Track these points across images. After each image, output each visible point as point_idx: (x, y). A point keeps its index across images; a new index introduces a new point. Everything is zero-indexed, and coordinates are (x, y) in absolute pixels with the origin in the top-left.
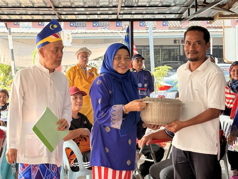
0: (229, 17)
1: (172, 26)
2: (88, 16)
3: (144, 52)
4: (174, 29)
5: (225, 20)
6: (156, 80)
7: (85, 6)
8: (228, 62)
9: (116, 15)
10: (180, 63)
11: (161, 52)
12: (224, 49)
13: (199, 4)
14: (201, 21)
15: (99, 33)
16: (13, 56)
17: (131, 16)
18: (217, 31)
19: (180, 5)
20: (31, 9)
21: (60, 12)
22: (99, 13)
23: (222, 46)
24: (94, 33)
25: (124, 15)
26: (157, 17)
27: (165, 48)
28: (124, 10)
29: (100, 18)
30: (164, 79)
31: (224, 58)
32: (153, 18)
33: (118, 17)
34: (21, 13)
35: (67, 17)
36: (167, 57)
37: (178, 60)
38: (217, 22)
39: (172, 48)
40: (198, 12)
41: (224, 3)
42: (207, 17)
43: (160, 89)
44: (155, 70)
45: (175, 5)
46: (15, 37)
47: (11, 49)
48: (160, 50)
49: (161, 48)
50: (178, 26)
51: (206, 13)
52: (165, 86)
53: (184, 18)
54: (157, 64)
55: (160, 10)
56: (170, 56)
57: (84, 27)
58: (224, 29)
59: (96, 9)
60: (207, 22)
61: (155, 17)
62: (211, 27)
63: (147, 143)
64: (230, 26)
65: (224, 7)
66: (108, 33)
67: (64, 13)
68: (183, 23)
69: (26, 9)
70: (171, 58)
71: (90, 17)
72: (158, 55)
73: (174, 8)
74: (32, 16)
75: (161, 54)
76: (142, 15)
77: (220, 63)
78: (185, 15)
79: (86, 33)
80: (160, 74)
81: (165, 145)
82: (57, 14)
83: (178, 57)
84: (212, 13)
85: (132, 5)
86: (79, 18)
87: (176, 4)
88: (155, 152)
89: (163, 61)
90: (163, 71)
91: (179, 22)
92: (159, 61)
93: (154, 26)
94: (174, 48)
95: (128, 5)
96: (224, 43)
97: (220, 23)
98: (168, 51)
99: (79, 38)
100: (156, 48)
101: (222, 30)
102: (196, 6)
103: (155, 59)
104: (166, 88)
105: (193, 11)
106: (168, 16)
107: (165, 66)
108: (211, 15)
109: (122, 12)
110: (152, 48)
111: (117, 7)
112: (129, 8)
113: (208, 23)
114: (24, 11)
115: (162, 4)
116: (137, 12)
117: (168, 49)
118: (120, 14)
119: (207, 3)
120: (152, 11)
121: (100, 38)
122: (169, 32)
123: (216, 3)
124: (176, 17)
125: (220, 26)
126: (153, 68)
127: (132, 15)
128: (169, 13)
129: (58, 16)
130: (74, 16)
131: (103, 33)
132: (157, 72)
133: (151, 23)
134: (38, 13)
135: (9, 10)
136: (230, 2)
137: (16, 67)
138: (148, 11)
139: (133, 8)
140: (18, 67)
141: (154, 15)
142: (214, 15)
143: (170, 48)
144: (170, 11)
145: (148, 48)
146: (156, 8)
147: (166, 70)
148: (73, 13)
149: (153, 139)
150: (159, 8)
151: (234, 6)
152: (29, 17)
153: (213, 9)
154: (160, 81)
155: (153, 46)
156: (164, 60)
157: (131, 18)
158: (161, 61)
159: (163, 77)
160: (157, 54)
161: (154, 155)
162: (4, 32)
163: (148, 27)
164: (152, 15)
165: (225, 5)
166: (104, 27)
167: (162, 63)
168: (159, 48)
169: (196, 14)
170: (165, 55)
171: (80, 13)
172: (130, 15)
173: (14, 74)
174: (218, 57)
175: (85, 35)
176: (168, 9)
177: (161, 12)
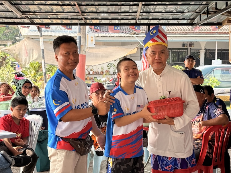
2: (110, 20)
4: (183, 34)
7: (108, 12)
9: (135, 20)
11: (171, 54)
12: (230, 51)
13: (211, 10)
14: (210, 26)
16: (43, 55)
17: (148, 21)
18: (222, 36)
19: (193, 11)
20: (61, 14)
21: (86, 17)
22: (120, 18)
25: (142, 20)
26: (171, 22)
27: (175, 51)
28: (142, 15)
29: (121, 22)
31: (230, 59)
32: (168, 23)
33: (136, 22)
34: (52, 17)
35: (92, 21)
36: (176, 59)
39: (181, 51)
40: (209, 18)
42: (216, 22)
45: (188, 12)
46: (45, 40)
47: (42, 49)
49: (171, 51)
50: (186, 31)
51: (215, 19)
53: (195, 23)
55: (174, 15)
56: (178, 58)
59: (118, 14)
60: (216, 27)
66: (125, 37)
67: (89, 17)
68: (195, 27)
69: (57, 14)
70: (180, 59)
71: (111, 22)
73: (187, 14)
74: (62, 20)
75: (171, 56)
76: (157, 20)
78: (197, 20)
82: (83, 19)
84: (221, 19)
85: (150, 11)
86: (102, 22)
87: (189, 10)
89: (172, 62)
95: (146, 11)
101: (229, 35)
102: (208, 13)
105: (204, 17)
106: (181, 22)
107: (177, 66)
108: (219, 21)
109: (140, 17)
111: (137, 13)
112: (147, 14)
114: (55, 15)
115: (177, 10)
116: (154, 17)
117: (177, 52)
118: (139, 19)
119: (218, 10)
120: (167, 17)
121: (118, 41)
122: (179, 36)
124: (188, 23)
128: (182, 18)
130: (98, 20)
133: (164, 27)
134: (67, 18)
135: (42, 15)
138: (164, 17)
139: (150, 14)
141: (169, 20)
142: (222, 21)
143: (179, 51)
146: (171, 14)
148: (98, 18)
150: (174, 13)
152: (59, 21)
153: (222, 15)
156: (174, 61)
157: (148, 23)
164: (167, 20)
167: (172, 64)
169: (207, 19)
170: (174, 57)
171: (104, 18)
173: (44, 71)
174: (222, 59)
175: (105, 38)
176: (181, 15)
177: (175, 18)
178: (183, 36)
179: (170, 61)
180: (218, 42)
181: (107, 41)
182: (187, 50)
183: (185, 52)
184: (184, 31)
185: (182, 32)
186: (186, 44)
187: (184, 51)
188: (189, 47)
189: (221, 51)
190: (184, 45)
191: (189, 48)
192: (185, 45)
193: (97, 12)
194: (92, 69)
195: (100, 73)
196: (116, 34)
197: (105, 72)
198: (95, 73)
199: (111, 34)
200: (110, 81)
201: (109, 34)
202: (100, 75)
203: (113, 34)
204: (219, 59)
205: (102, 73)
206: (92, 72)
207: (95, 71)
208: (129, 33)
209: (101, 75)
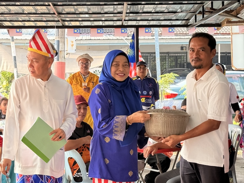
0: (237, 23)
1: (179, 32)
2: (92, 22)
3: (150, 59)
4: (181, 35)
5: (233, 27)
6: (162, 88)
7: (89, 13)
8: (237, 70)
9: (121, 22)
10: (187, 70)
11: (168, 59)
12: (232, 56)
13: (207, 10)
14: (208, 28)
15: (104, 39)
16: (15, 64)
17: (136, 23)
18: (225, 38)
19: (187, 11)
20: (34, 15)
21: (64, 19)
22: (103, 19)
23: (230, 53)
24: (99, 39)
25: (129, 21)
26: (163, 23)
27: (172, 55)
28: (129, 16)
29: (105, 24)
30: (171, 87)
31: (233, 65)
32: (159, 24)
33: (123, 24)
34: (24, 19)
35: (71, 23)
36: (174, 64)
37: (185, 67)
38: (225, 29)
39: (179, 55)
40: (205, 18)
41: (231, 10)
42: (214, 23)
43: (166, 97)
44: (161, 77)
45: (181, 12)
46: (18, 44)
47: (14, 57)
48: (167, 57)
49: (167, 55)
50: (185, 32)
51: (213, 19)
52: (172, 94)
53: (190, 25)
54: (164, 71)
55: (166, 16)
56: (176, 63)
57: (88, 33)
58: (232, 36)
59: (100, 15)
60: (215, 28)
61: (161, 24)
62: (219, 34)
63: (153, 152)
64: (238, 32)
65: (232, 13)
66: (113, 39)
67: (68, 19)
68: (190, 29)
69: (29, 15)
70: (178, 65)
71: (94, 24)
72: (165, 62)
73: (180, 14)
74: (35, 22)
75: (168, 61)
76: (147, 21)
77: (229, 70)
78: (192, 21)
79: (90, 39)
80: (166, 81)
81: (172, 154)
82: (60, 20)
83: (185, 64)
84: (220, 19)
85: (137, 11)
86: (83, 24)
87: (182, 10)
88: (160, 162)
89: (169, 68)
90: (169, 78)
91: (185, 28)
92: (166, 68)
93: (160, 32)
94: (181, 55)
95: (133, 11)
96: (232, 50)
97: (228, 29)
98: (175, 58)
99: (84, 45)
100: (163, 55)
101: (230, 36)
102: (203, 13)
103: (162, 66)
104: (173, 96)
105: (200, 17)
106: (174, 23)
107: (172, 73)
108: (218, 22)
109: (127, 19)
110: (158, 55)
111: (122, 13)
112: (135, 14)
113: (215, 30)
114: (27, 17)
115: (168, 10)
116: (143, 18)
117: (175, 56)
118: (125, 20)
119: (214, 10)
120: (158, 17)
121: (105, 45)
122: (176, 38)
123: (223, 9)
124: (183, 24)
125: (228, 32)
126: (159, 76)
127: (138, 21)
128: (175, 19)
129: (61, 22)
130: (78, 22)
131: (108, 39)
132: (163, 80)
133: (156, 29)
134: (41, 20)
135: (12, 17)
136: (238, 9)
137: (18, 74)
138: (154, 18)
139: (138, 15)
140: (21, 75)
141: (160, 21)
142: (221, 21)
143: (176, 55)
144: (176, 17)
145: (154, 55)
146: (162, 14)
147: (173, 77)
148: (77, 20)
149: (159, 149)
150: (166, 14)
151: (242, 12)
152: (32, 24)
153: (220, 16)
154: (166, 89)
155: (159, 53)
156: (171, 67)
157: (137, 24)
158: (168, 68)
159: (169, 85)
160: (164, 60)
161: (160, 165)
162: (7, 39)
163: (154, 34)
164: (158, 21)
165: (233, 11)
166: (109, 33)
167: (168, 70)
168: (165, 55)
169: (203, 20)
170: (172, 62)
172: (136, 21)
175: (90, 42)
176: (174, 15)
177: (167, 18)
180: (221, 44)
182: (186, 54)
183: (184, 56)
186: (184, 47)
193: (76, 13)
201: (95, 37)
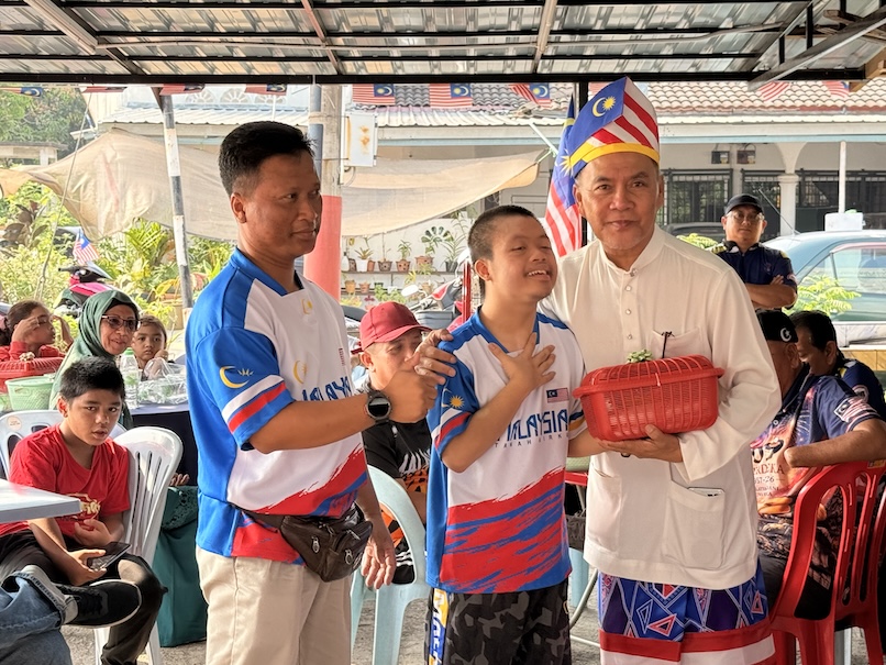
1: (707, 104)
4: (715, 113)
7: (427, 31)
11: (668, 191)
15: (459, 126)
18: (863, 122)
22: (472, 52)
23: (875, 173)
27: (682, 178)
28: (559, 42)
39: (705, 178)
45: (734, 27)
46: (186, 139)
47: (173, 177)
50: (727, 104)
55: (681, 42)
56: (696, 207)
59: (463, 40)
62: (841, 108)
66: (489, 125)
73: (729, 36)
75: (668, 199)
82: (331, 57)
94: (711, 178)
98: (691, 188)
99: (395, 144)
116: (604, 49)
117: (691, 182)
120: (652, 47)
121: (465, 143)
131: (475, 125)
138: (641, 47)
143: (697, 178)
146: (668, 35)
156: (679, 219)
166: (479, 106)
171: (409, 54)
173: (181, 261)
174: (863, 209)
175: (414, 134)
176: (709, 38)
177: (683, 51)
178: (713, 123)
179: (666, 220)
180: (848, 143)
181: (423, 144)
182: (728, 177)
183: (722, 183)
184: (716, 104)
185: (709, 107)
186: (724, 152)
187: (719, 178)
188: (738, 163)
189: (859, 179)
190: (716, 156)
191: (738, 167)
192: (722, 156)
193: (385, 30)
194: (364, 252)
195: (394, 268)
196: (456, 117)
197: (414, 262)
198: (377, 269)
199: (436, 116)
200: (437, 296)
201: (430, 117)
202: (395, 276)
203: (444, 118)
204: (854, 211)
205: (404, 268)
206: (366, 262)
207: (376, 261)
208: (507, 111)
209: (399, 272)
